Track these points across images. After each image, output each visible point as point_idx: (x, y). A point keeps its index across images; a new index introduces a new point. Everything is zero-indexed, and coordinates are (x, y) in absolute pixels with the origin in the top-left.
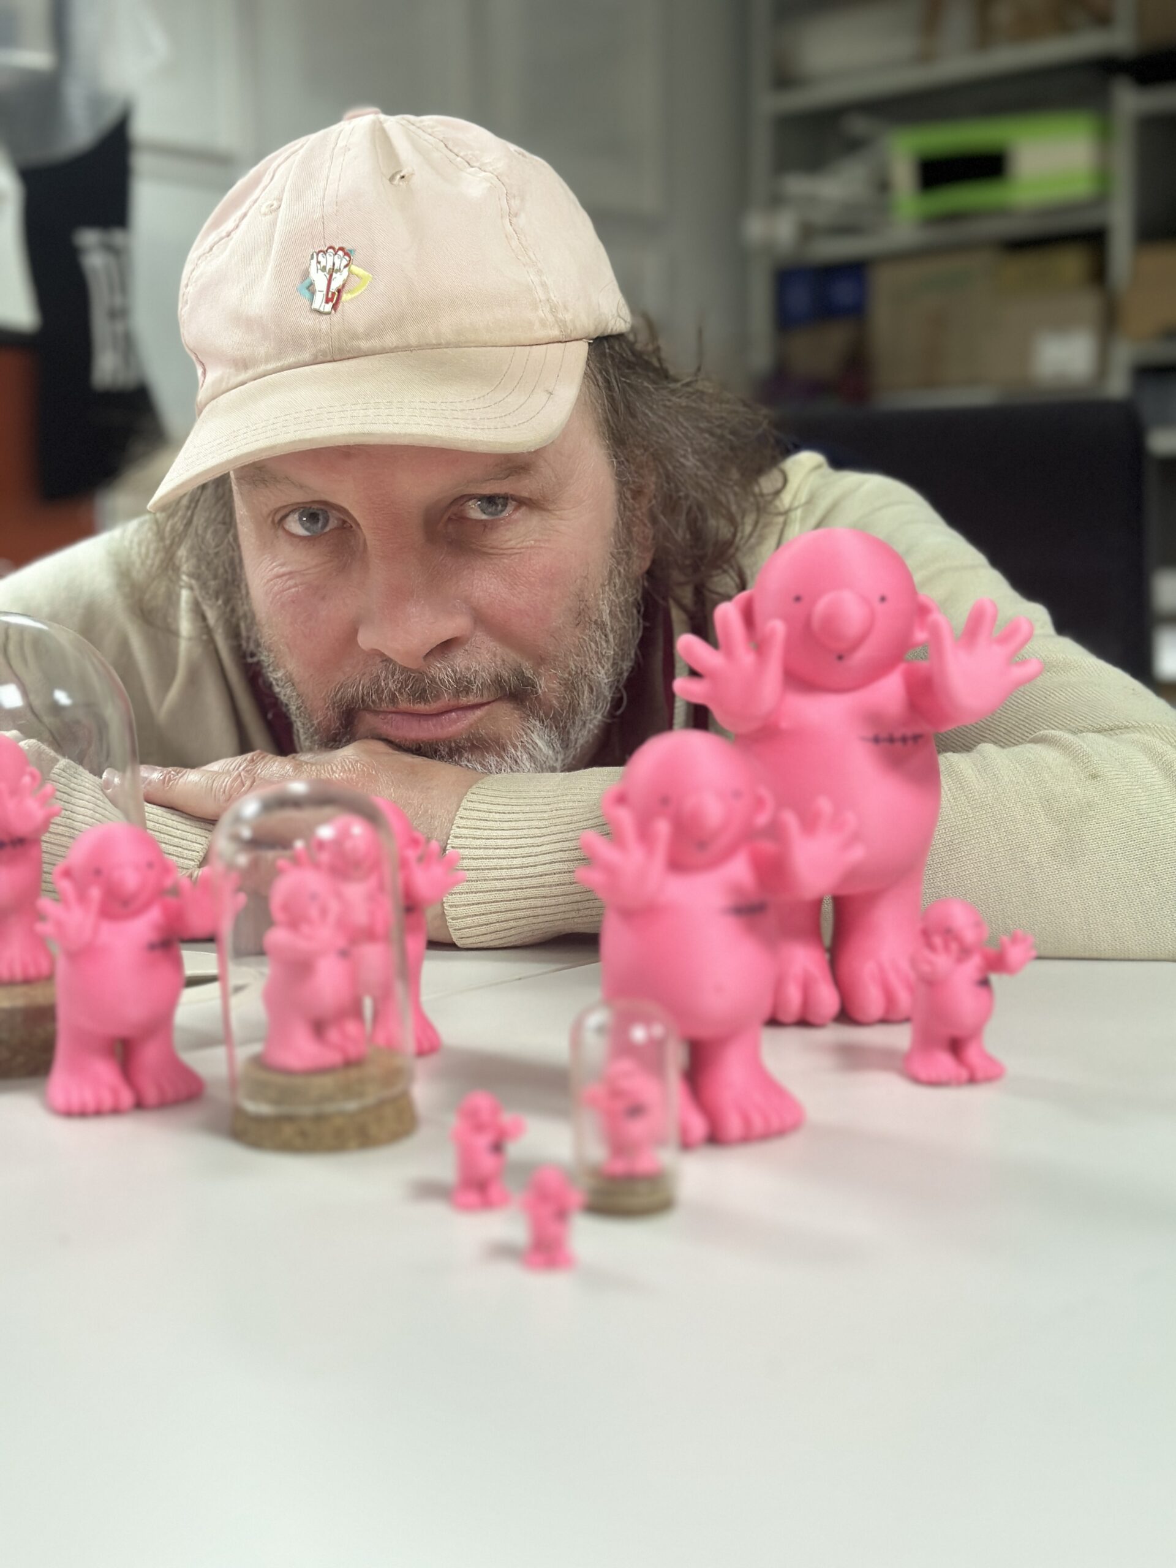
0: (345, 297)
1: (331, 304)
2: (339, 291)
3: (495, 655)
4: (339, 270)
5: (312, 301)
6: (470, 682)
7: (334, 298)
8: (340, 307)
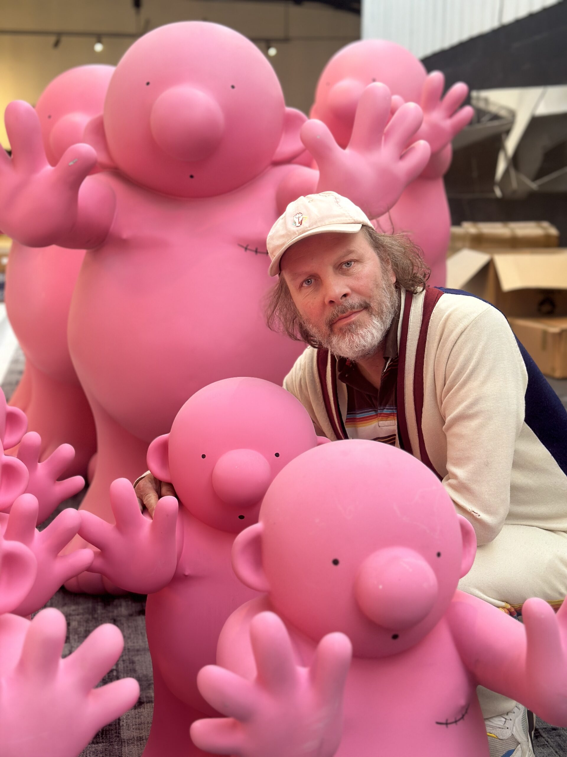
0: (303, 222)
1: (300, 224)
2: (302, 221)
3: (359, 299)
4: (300, 217)
5: (296, 225)
6: (354, 306)
7: (301, 223)
8: (302, 224)
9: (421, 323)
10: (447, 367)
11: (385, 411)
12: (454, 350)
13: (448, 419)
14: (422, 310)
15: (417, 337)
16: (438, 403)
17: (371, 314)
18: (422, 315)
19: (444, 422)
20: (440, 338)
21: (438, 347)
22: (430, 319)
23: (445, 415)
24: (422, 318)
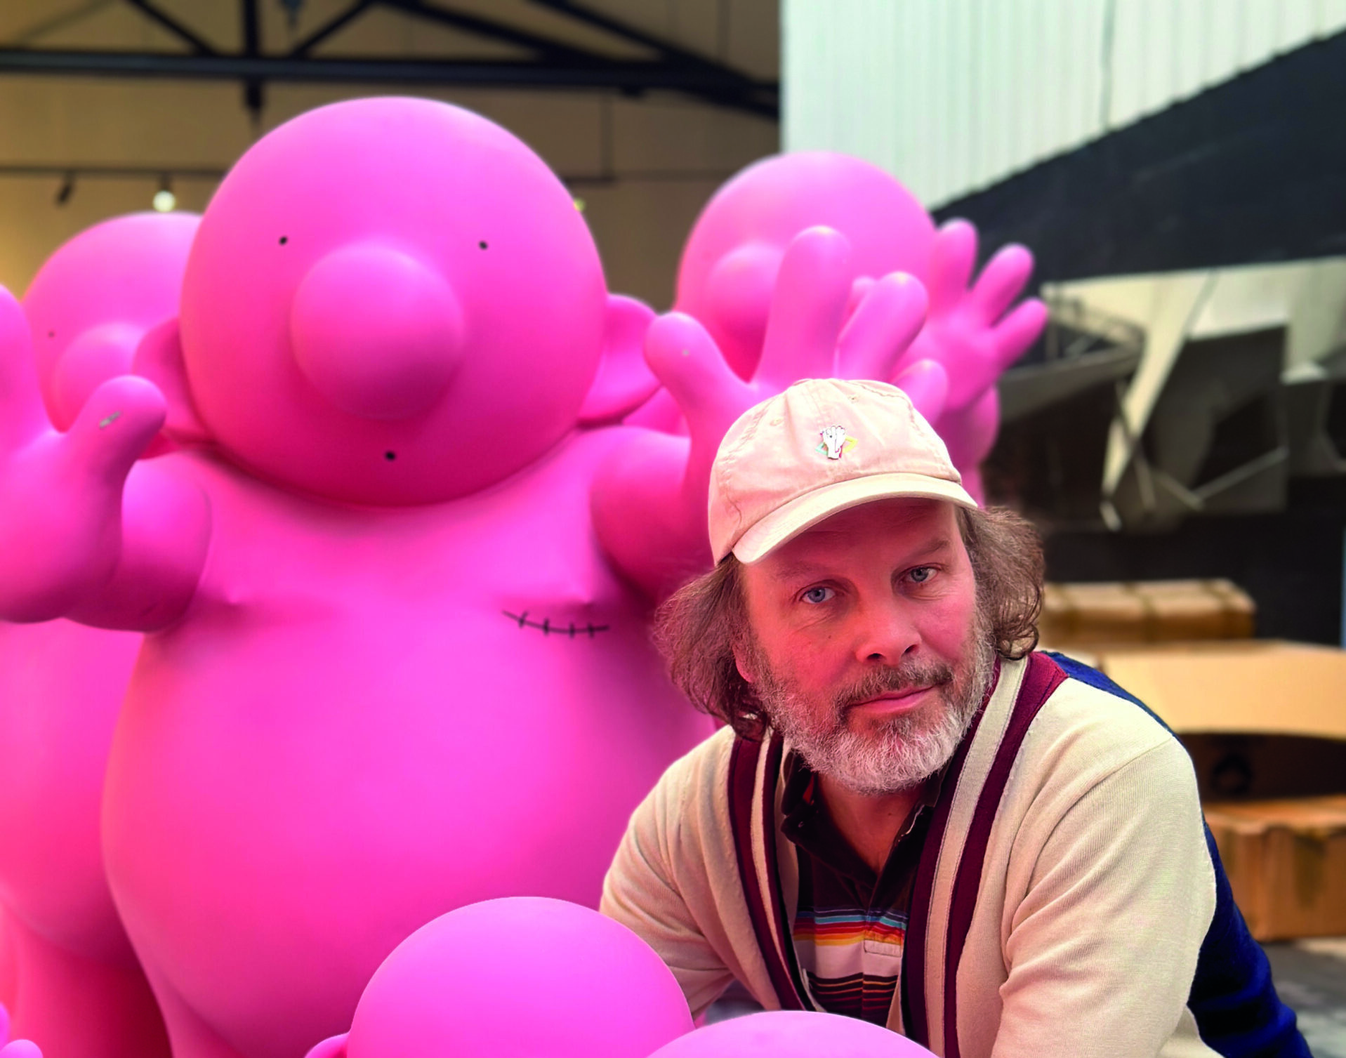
0: (845, 451)
1: (837, 454)
2: (842, 447)
7: (840, 452)
9: (1003, 736)
10: (1044, 853)
11: (884, 920)
12: (1070, 818)
13: (1016, 971)
14: (1013, 708)
15: (988, 767)
16: (1002, 929)
17: (947, 699)
18: (1009, 719)
19: (1006, 976)
20: (1042, 783)
21: (1032, 802)
22: (1027, 732)
23: (1012, 959)
24: (1007, 726)
